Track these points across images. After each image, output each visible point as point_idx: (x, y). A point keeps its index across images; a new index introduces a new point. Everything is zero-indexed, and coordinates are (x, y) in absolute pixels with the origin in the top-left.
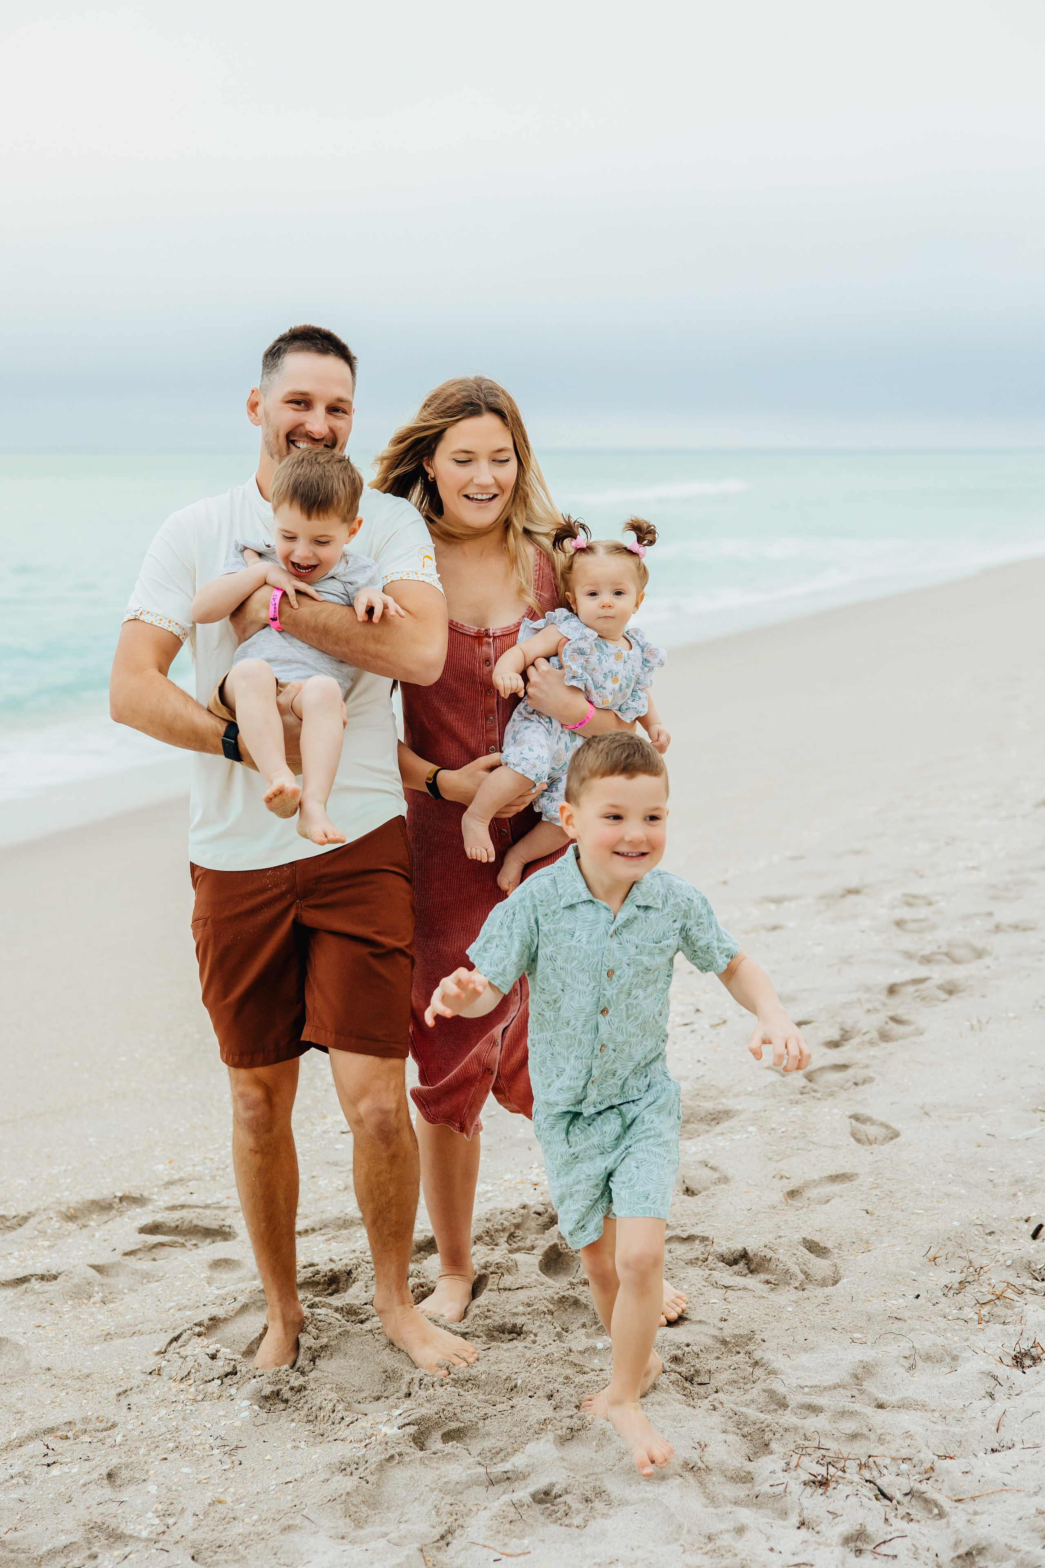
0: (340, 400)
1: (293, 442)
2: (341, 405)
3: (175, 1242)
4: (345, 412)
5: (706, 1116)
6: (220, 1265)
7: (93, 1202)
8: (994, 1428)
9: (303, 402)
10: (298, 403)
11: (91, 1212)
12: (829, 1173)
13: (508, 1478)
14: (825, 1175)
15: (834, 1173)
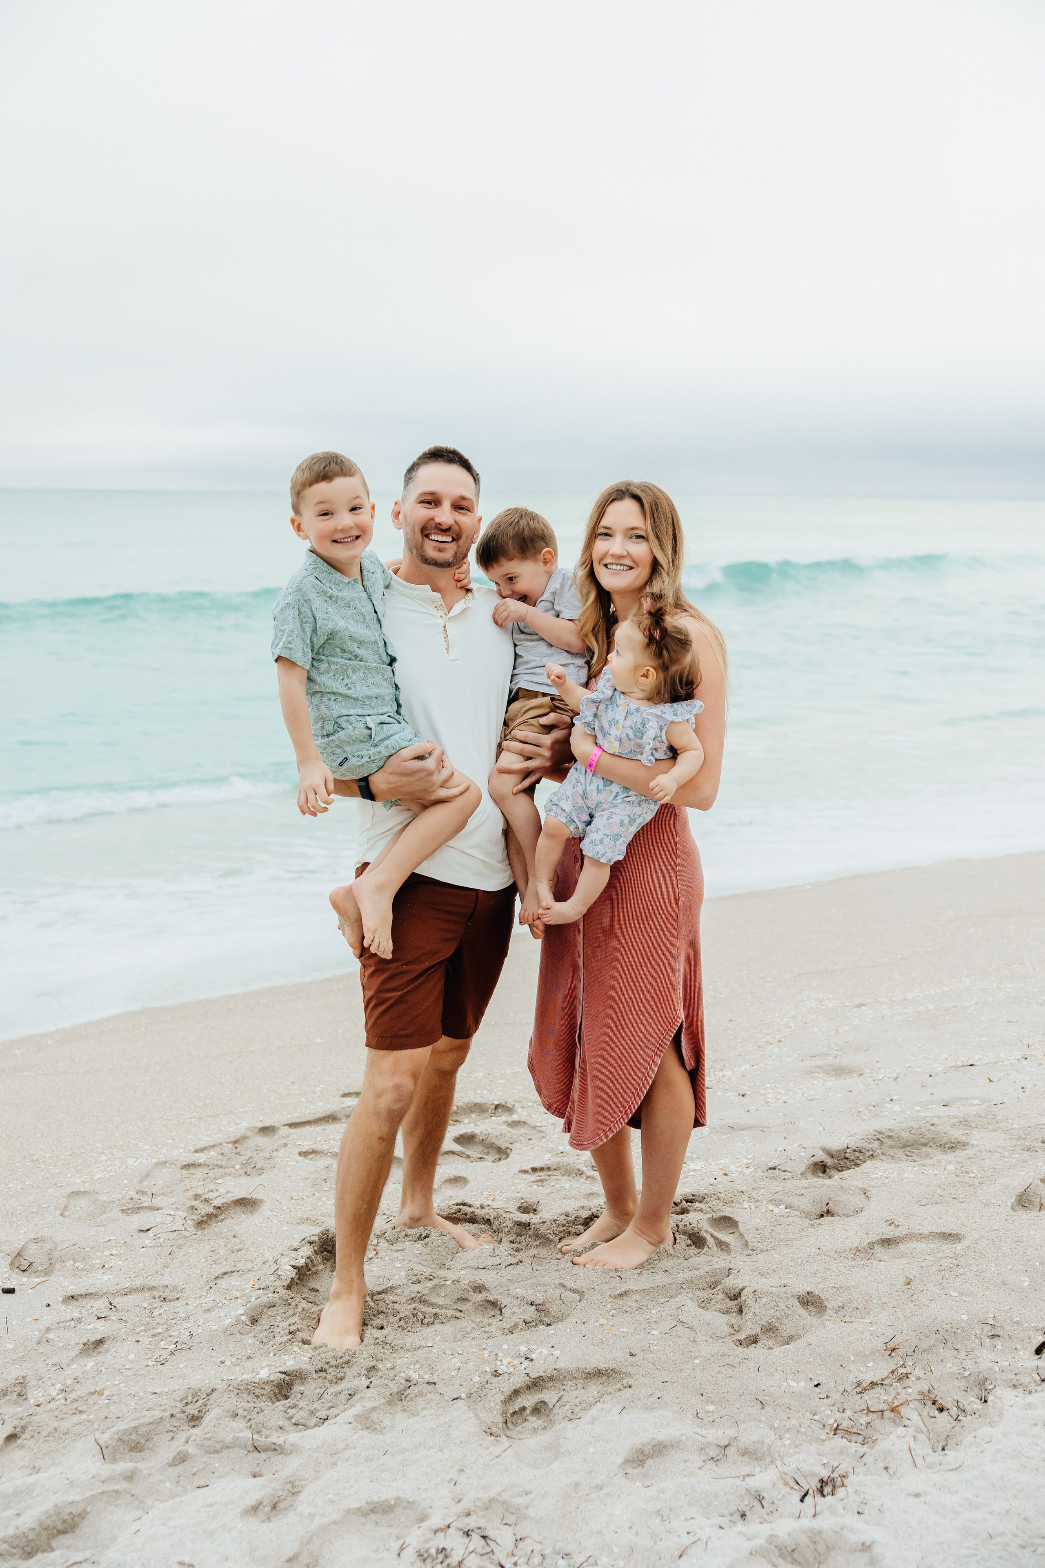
0: (463, 498)
1: (427, 536)
2: (464, 503)
3: (463, 1153)
4: (468, 510)
5: (946, 1143)
6: (459, 1181)
7: (476, 1104)
8: (677, 1554)
9: (432, 500)
10: (429, 503)
11: (471, 1111)
12: (944, 1230)
13: (275, 1450)
14: (938, 1231)
15: (948, 1231)
